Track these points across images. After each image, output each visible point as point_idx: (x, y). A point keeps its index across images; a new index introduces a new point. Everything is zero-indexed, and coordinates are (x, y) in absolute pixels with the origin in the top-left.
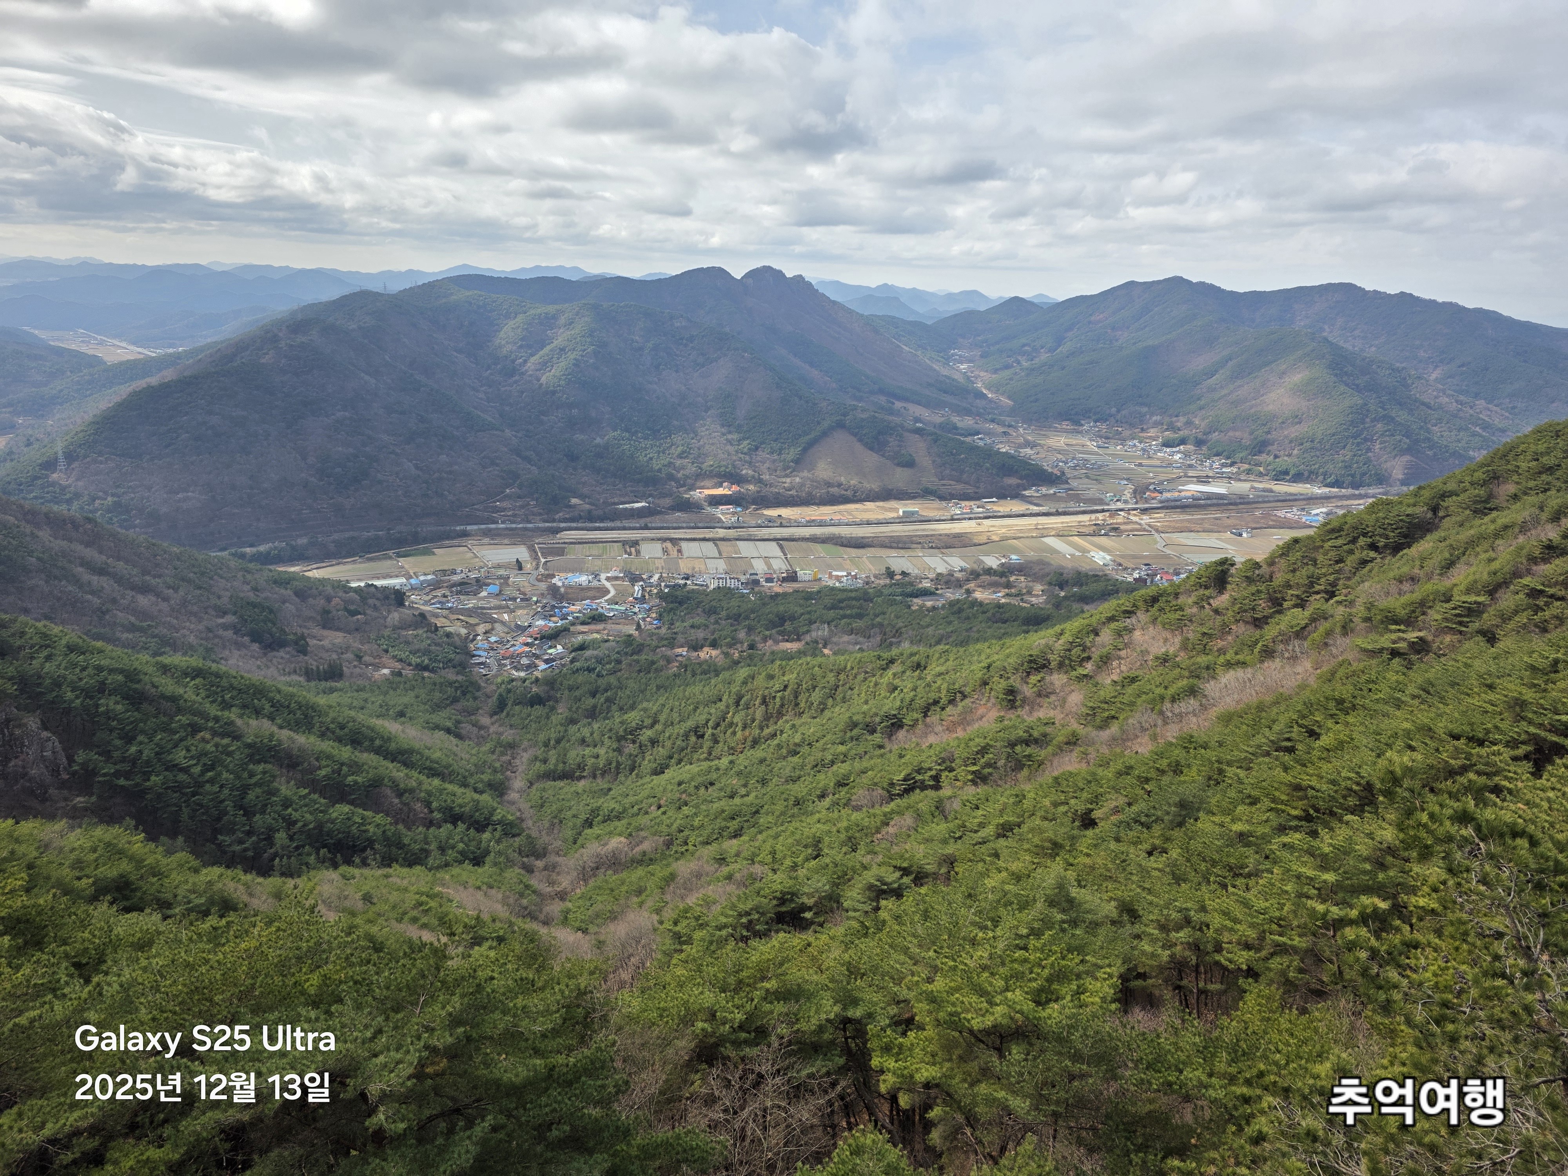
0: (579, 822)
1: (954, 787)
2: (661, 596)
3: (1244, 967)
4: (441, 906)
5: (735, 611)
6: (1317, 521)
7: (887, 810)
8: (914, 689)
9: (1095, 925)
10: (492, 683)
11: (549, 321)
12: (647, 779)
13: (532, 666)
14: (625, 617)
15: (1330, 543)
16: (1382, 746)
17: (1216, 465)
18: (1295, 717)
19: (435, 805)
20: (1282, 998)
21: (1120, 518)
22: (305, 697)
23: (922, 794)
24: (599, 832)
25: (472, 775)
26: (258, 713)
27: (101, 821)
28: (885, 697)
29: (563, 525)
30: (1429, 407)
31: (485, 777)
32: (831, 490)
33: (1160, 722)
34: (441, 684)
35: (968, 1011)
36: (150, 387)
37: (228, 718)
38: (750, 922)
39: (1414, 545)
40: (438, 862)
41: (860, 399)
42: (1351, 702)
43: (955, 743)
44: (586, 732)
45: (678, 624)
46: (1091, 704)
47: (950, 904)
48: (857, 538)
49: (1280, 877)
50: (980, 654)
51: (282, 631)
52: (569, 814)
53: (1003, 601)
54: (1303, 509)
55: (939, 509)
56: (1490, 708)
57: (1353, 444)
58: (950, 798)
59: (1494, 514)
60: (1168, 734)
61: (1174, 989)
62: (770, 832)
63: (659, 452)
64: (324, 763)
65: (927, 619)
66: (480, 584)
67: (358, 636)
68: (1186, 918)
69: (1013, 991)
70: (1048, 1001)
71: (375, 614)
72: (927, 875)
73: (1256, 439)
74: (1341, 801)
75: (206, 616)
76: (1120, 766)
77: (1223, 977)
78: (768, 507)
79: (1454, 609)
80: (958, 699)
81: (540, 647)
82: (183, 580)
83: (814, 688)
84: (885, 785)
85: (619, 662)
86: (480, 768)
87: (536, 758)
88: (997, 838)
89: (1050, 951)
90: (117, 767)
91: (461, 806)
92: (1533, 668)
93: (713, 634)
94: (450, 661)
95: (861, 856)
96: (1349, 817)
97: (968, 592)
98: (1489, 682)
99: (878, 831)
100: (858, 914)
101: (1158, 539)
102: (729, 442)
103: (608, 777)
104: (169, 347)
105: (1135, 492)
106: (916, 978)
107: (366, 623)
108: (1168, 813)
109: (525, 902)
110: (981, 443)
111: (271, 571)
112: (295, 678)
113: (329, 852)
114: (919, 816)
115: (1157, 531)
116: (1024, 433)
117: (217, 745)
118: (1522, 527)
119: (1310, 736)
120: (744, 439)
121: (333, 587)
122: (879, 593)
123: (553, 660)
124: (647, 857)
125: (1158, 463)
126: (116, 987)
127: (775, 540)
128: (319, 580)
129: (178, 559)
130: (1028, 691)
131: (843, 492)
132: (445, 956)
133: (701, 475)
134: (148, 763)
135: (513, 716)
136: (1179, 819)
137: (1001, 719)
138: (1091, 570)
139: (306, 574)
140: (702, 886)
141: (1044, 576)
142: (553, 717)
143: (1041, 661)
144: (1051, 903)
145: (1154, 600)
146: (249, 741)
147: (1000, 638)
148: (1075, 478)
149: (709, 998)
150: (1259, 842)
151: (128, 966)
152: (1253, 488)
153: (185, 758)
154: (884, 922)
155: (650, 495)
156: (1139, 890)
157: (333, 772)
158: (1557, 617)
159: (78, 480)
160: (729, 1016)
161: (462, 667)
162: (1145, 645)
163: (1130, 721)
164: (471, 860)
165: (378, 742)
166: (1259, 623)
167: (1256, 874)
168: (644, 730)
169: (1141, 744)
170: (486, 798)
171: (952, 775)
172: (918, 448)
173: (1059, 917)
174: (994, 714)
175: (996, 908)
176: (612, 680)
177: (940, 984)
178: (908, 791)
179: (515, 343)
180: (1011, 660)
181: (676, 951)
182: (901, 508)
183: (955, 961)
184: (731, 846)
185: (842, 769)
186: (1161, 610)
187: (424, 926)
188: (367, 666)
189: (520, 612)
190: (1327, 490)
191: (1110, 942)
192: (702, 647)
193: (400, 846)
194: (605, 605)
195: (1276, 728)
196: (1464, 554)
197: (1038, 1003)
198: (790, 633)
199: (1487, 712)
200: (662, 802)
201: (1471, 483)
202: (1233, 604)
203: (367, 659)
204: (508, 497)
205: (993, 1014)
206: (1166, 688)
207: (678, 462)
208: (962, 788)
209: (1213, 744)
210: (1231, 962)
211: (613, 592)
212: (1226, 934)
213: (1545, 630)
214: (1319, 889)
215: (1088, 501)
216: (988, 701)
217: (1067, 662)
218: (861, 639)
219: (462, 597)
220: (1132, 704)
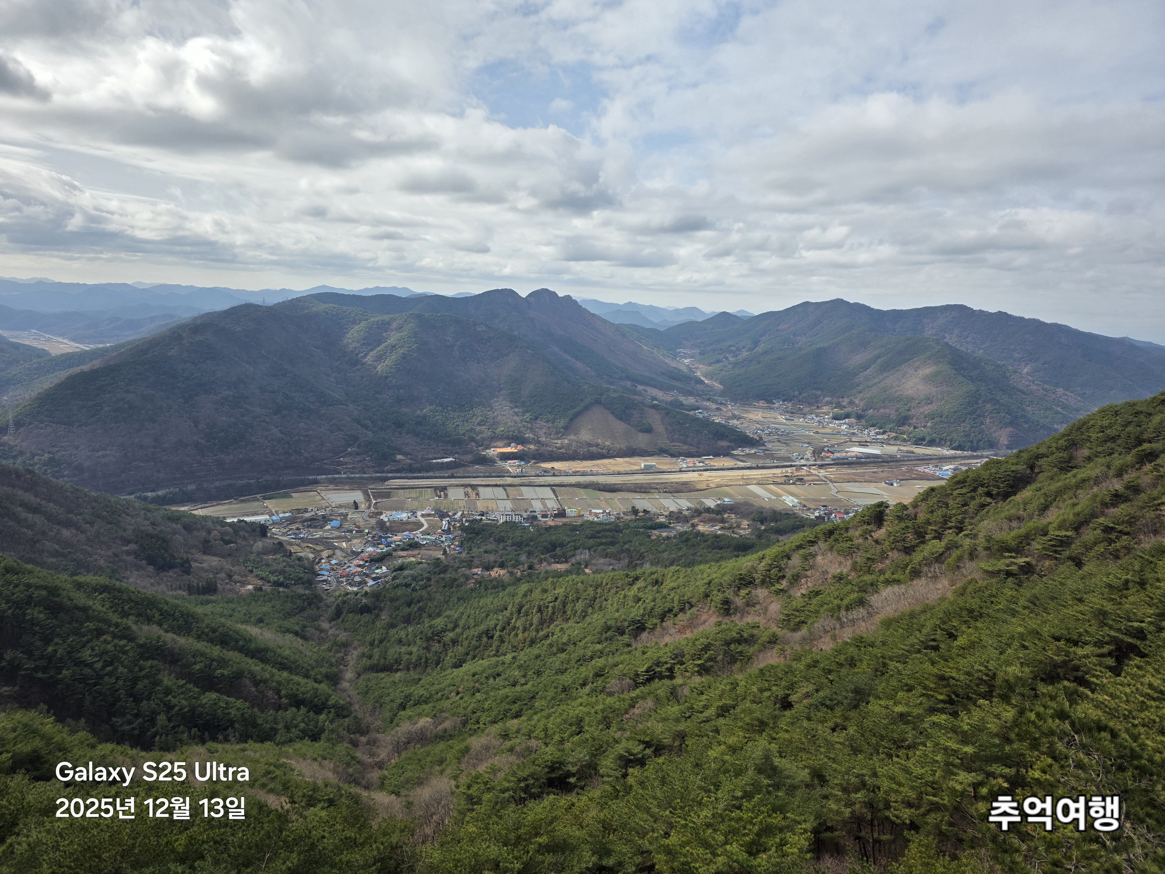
0: (395, 705)
1: (684, 677)
2: (463, 528)
3: (908, 822)
4: (285, 775)
5: (518, 540)
6: (947, 475)
7: (633, 695)
8: (654, 600)
9: (793, 788)
10: (331, 596)
11: (385, 326)
12: (449, 671)
13: (363, 583)
14: (435, 544)
15: (957, 492)
16: (1003, 645)
17: (872, 433)
18: (938, 623)
19: (283, 692)
20: (937, 847)
21: (804, 472)
22: (187, 607)
23: (660, 683)
24: (410, 713)
25: (313, 668)
26: (149, 620)
27: (21, 707)
28: (632, 607)
29: (390, 475)
30: (1024, 393)
31: (323, 670)
32: (591, 448)
33: (838, 626)
34: (292, 597)
35: (696, 861)
36: (83, 372)
37: (126, 624)
38: (527, 786)
39: (1019, 494)
40: (284, 738)
41: (612, 384)
42: (978, 611)
43: (685, 643)
44: (402, 634)
45: (475, 550)
46: (786, 612)
47: (682, 771)
48: (610, 485)
49: (931, 749)
50: (702, 573)
51: (173, 556)
52: (388, 699)
53: (719, 532)
54: (937, 466)
55: (670, 464)
56: (1081, 616)
57: (970, 419)
58: (682, 685)
59: (1075, 471)
60: (845, 635)
61: (855, 840)
62: (544, 713)
63: (463, 421)
64: (198, 659)
65: (663, 546)
66: (326, 519)
67: (230, 559)
68: (862, 782)
69: (731, 844)
70: (758, 852)
71: (244, 543)
72: (664, 747)
73: (900, 414)
74: (975, 688)
75: (114, 545)
76: (809, 661)
77: (892, 829)
78: (544, 461)
79: (1050, 541)
80: (687, 608)
81: (369, 568)
82: (98, 517)
83: (578, 599)
84: (632, 675)
85: (429, 579)
86: (319, 663)
87: (363, 655)
88: (717, 717)
89: (759, 811)
90: (37, 663)
91: (303, 693)
92: (1110, 586)
93: (501, 557)
94: (300, 578)
95: (614, 732)
96: (981, 701)
97: (693, 526)
98: (1079, 596)
99: (626, 712)
100: (610, 779)
101: (832, 487)
102: (516, 414)
103: (419, 670)
104: (100, 343)
105: (814, 452)
106: (656, 835)
107: (236, 550)
108: (846, 698)
109: (351, 770)
110: (701, 416)
111: (166, 510)
112: (181, 592)
113: (199, 730)
114: (658, 700)
115: (831, 481)
116: (731, 408)
117: (115, 646)
118: (1095, 481)
119: (950, 637)
120: (527, 411)
121: (213, 522)
122: (627, 526)
123: (379, 578)
124: (447, 734)
125: (830, 431)
126: (25, 845)
127: (549, 486)
128: (203, 517)
129: (96, 501)
130: (739, 602)
131: (600, 450)
132: (287, 821)
133: (495, 438)
134: (61, 659)
135: (347, 621)
136: (855, 702)
137: (719, 624)
138: (783, 510)
139: (193, 512)
140: (490, 757)
141: (749, 514)
142: (378, 623)
143: (748, 579)
144: (760, 770)
145: (831, 533)
146: (141, 642)
147: (718, 561)
148: (770, 441)
149: (494, 851)
150: (915, 720)
151: (36, 828)
152: (899, 450)
153: (90, 656)
154: (631, 786)
155: (456, 453)
156: (826, 760)
157: (206, 666)
158: (1125, 547)
159: (23, 441)
160: (510, 866)
161: (309, 583)
162: (825, 567)
163: (816, 625)
164: (309, 737)
165: (241, 643)
166: (908, 550)
167: (913, 747)
168: (447, 633)
169: (824, 643)
170: (324, 687)
171: (682, 667)
172: (655, 419)
173: (766, 782)
174: (714, 619)
175: (717, 775)
176: (424, 593)
177: (674, 839)
178: (650, 680)
179: (359, 342)
180: (726, 578)
181: (468, 810)
182: (642, 463)
183: (686, 820)
184: (513, 724)
185: (599, 662)
186: (836, 540)
187: (271, 791)
188: (236, 583)
189: (355, 541)
190: (953, 452)
191: (805, 802)
192: (493, 568)
193: (255, 725)
194: (420, 536)
195: (924, 631)
196: (1055, 500)
197: (750, 854)
198: (559, 557)
199: (1079, 620)
200: (460, 690)
201: (1057, 448)
202: (889, 536)
203: (236, 577)
204: (350, 454)
205: (715, 863)
206: (842, 600)
207: (478, 428)
208: (690, 678)
209: (878, 643)
210: (897, 818)
211: (426, 526)
212: (892, 794)
213: (1117, 557)
214: (961, 759)
215: (779, 459)
216: (709, 609)
217: (768, 579)
218: (614, 561)
219: (311, 530)
220: (817, 612)
